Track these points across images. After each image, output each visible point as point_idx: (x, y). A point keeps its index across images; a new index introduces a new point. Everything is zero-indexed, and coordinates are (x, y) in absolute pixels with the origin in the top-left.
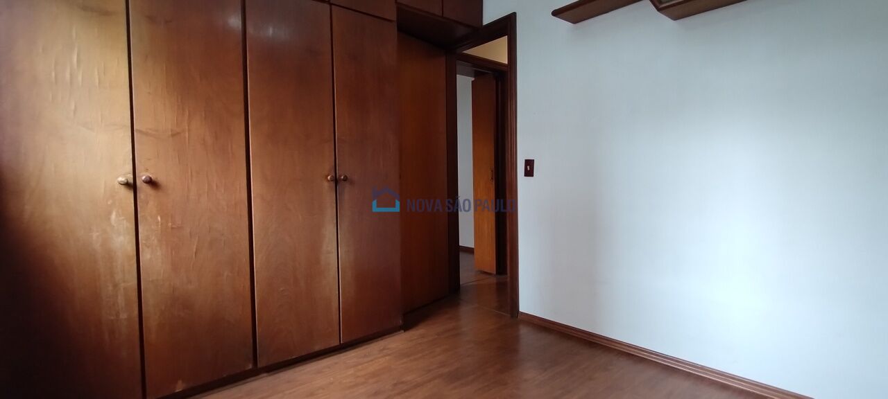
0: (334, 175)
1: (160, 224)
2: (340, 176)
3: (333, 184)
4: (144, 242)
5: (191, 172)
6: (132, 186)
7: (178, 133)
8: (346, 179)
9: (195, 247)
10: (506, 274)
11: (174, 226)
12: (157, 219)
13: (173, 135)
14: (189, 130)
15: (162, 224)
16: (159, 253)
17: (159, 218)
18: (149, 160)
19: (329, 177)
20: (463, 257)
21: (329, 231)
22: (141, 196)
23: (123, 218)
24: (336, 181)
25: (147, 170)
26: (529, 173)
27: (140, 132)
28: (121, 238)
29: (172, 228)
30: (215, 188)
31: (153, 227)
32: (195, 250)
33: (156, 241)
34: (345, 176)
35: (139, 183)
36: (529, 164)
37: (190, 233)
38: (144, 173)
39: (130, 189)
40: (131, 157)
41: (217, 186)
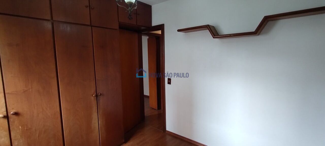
0: (96, 94)
1: (21, 129)
2: (98, 93)
3: (96, 97)
4: (14, 138)
5: (34, 105)
6: (7, 117)
7: (26, 91)
8: (101, 95)
9: (38, 135)
10: (161, 109)
11: (28, 129)
12: (19, 127)
13: (24, 92)
14: (32, 88)
15: (22, 129)
16: (21, 141)
17: (20, 127)
18: (13, 104)
19: (94, 95)
20: (145, 99)
21: (95, 116)
22: (11, 120)
23: (3, 131)
24: (97, 96)
25: (13, 109)
26: (169, 83)
27: (8, 93)
28: (3, 139)
29: (27, 130)
30: (45, 109)
31: (18, 131)
32: (38, 136)
33: (19, 137)
34: (101, 94)
35: (9, 115)
36: (169, 80)
37: (35, 130)
38: (12, 110)
39: (5, 118)
40: (5, 105)
41: (46, 108)
